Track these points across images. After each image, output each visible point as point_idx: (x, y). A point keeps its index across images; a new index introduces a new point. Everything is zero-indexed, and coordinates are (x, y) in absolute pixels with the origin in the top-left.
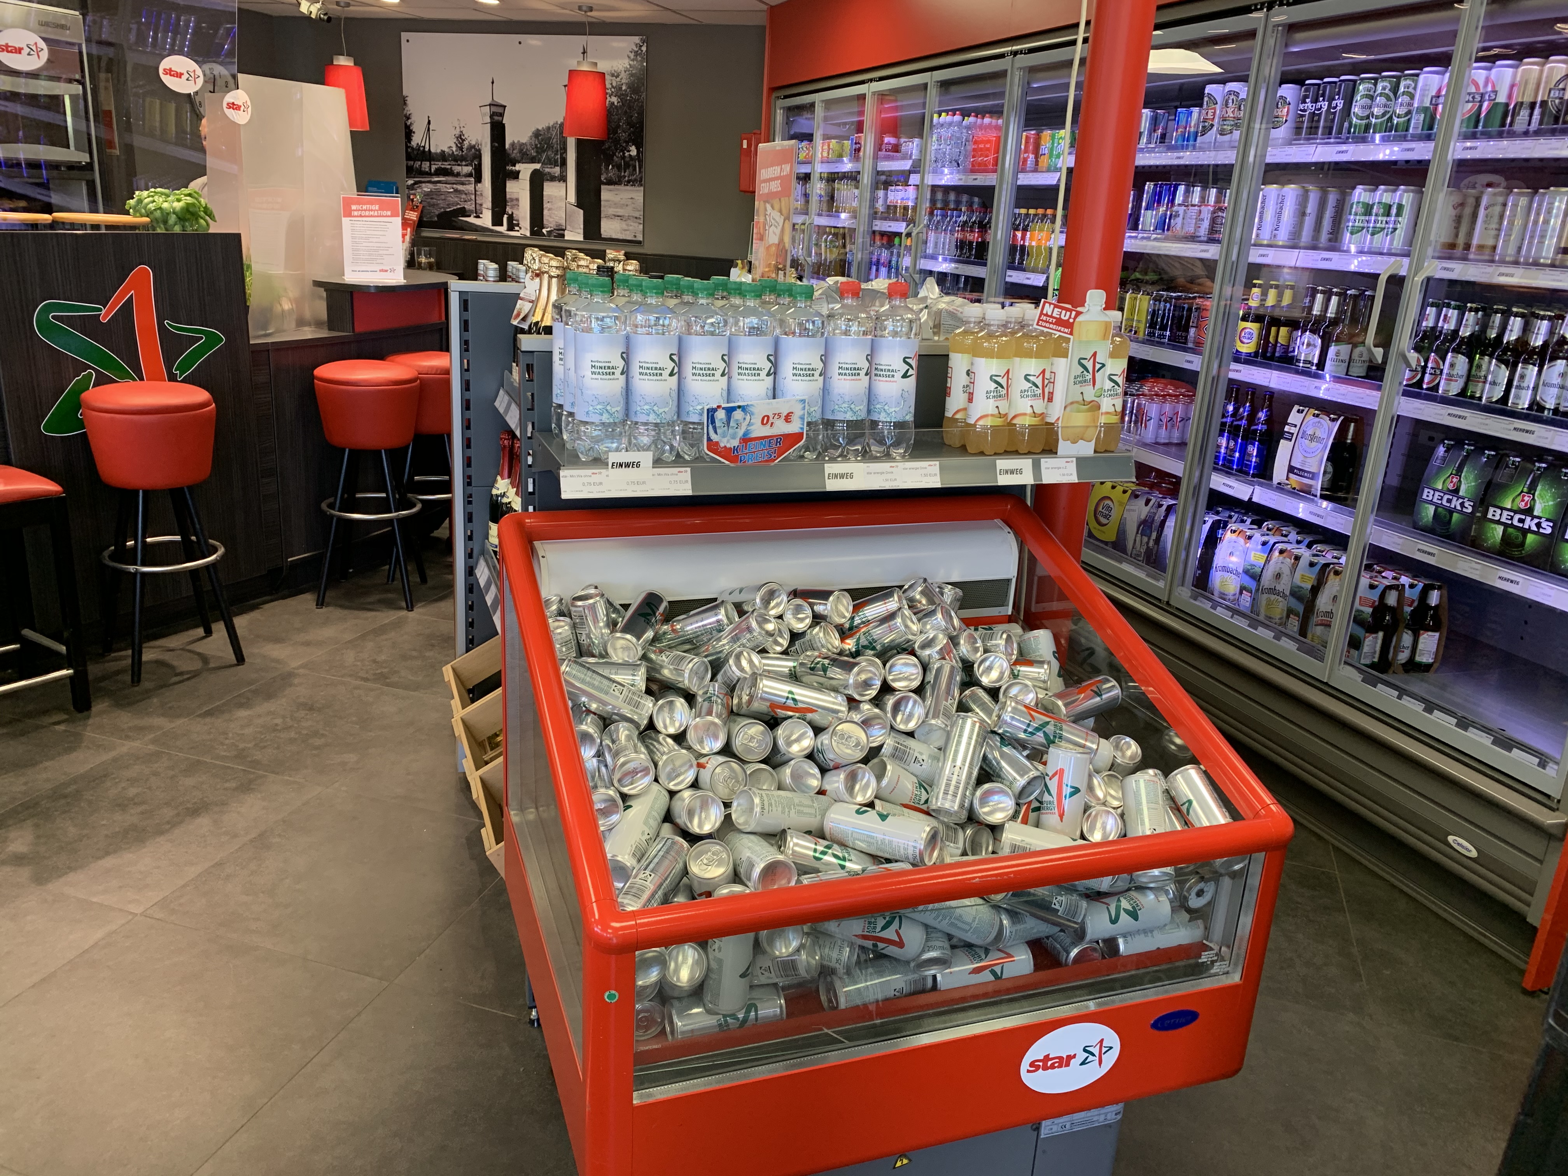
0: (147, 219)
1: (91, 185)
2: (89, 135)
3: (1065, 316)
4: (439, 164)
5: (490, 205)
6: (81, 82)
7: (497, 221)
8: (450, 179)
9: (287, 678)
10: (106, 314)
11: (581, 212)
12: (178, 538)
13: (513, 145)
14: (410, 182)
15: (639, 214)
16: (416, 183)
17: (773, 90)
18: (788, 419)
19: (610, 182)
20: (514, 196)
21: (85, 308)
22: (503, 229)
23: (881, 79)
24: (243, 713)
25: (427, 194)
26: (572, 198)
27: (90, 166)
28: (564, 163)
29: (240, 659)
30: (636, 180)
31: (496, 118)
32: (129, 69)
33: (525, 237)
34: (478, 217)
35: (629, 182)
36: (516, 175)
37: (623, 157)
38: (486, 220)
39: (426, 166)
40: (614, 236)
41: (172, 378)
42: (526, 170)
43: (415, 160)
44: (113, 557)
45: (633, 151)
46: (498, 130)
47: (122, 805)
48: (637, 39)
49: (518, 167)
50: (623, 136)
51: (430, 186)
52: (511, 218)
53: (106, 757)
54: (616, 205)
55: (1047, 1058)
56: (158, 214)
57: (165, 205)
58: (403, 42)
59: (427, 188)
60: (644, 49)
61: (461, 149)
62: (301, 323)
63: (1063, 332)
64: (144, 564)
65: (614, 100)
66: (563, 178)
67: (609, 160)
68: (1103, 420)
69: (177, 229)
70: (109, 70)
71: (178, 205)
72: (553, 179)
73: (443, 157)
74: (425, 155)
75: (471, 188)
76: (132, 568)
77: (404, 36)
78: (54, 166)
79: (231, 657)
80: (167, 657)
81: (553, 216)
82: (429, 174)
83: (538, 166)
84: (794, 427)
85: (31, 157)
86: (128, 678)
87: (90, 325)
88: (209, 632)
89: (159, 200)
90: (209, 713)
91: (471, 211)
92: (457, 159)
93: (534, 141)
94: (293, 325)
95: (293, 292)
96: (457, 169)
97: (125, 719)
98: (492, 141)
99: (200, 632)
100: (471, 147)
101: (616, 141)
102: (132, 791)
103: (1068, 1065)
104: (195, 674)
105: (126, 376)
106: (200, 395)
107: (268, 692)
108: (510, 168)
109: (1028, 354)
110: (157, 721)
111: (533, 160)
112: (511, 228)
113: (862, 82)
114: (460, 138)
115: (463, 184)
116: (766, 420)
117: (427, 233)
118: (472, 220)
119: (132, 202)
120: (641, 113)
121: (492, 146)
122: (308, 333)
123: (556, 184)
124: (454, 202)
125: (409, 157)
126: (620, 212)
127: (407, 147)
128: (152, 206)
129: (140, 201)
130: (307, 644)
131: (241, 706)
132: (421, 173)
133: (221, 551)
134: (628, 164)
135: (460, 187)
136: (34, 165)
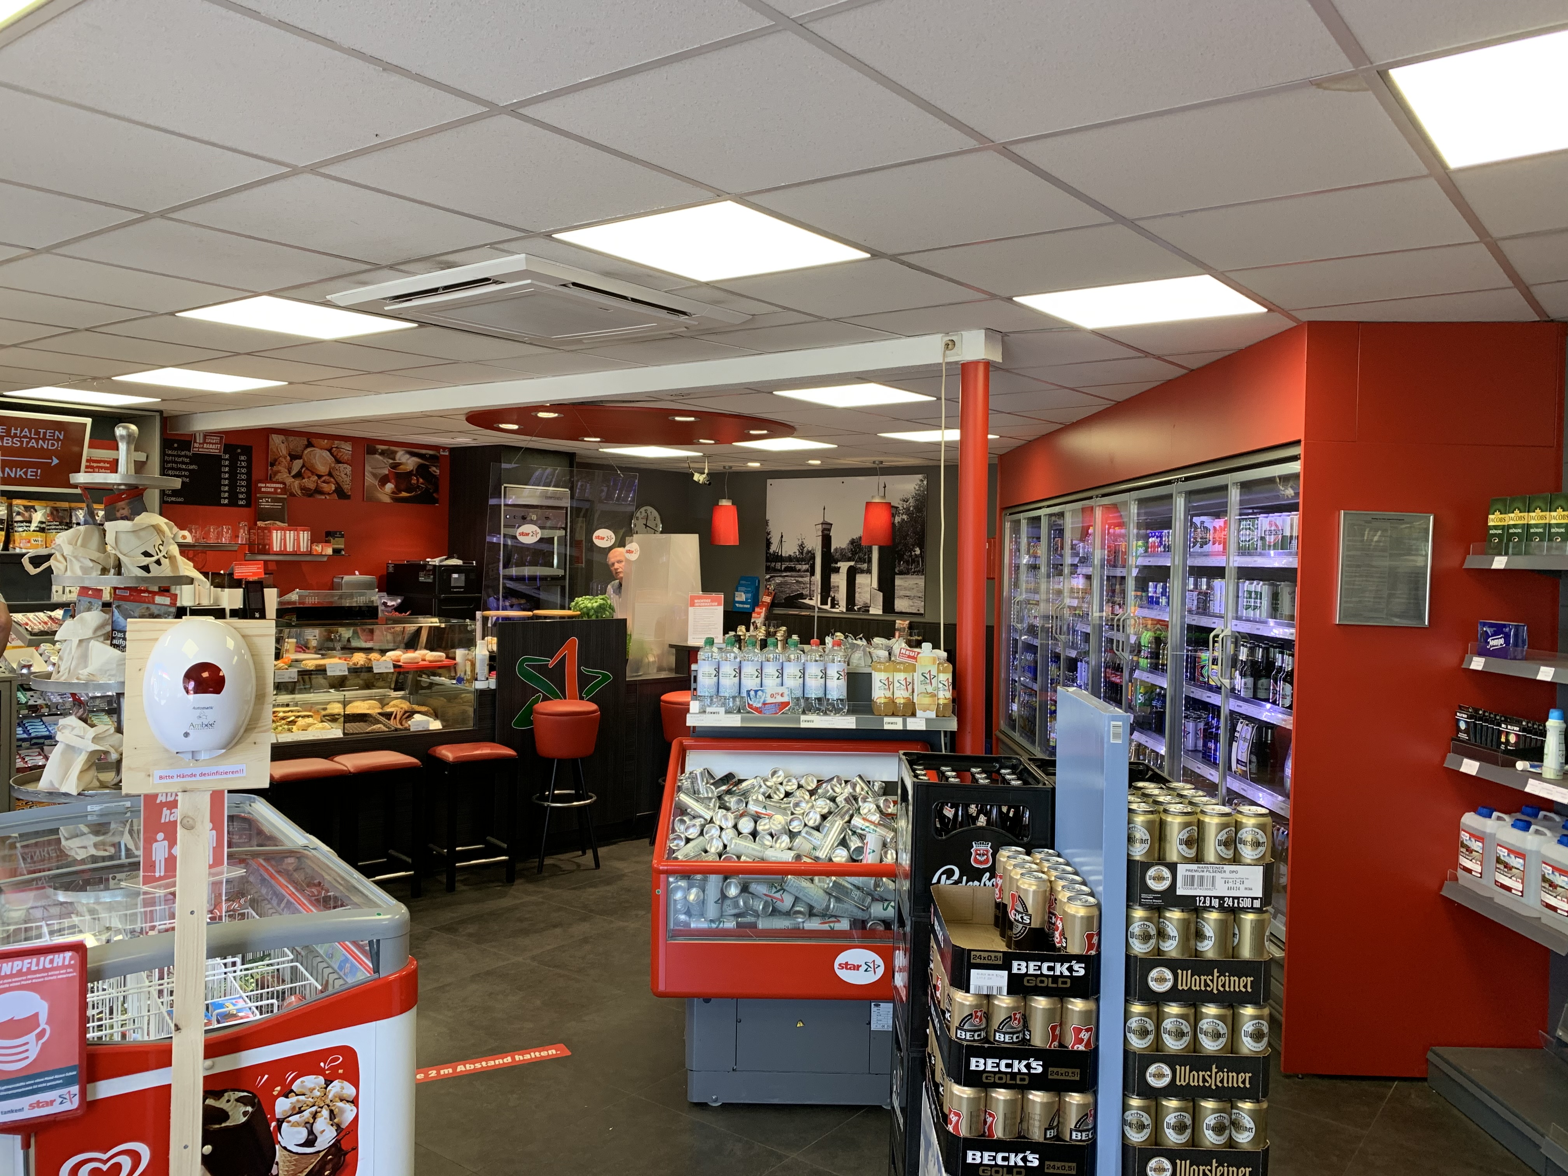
0: (579, 613)
1: (563, 589)
2: (566, 555)
3: (912, 654)
4: (787, 564)
5: (819, 591)
6: (565, 529)
7: (824, 602)
8: (794, 574)
9: (620, 877)
10: (551, 663)
11: (881, 594)
12: (573, 792)
13: (836, 549)
14: (768, 576)
15: (921, 594)
16: (771, 577)
17: (1003, 509)
18: (782, 695)
19: (901, 573)
20: (836, 584)
21: (542, 660)
22: (827, 607)
23: (1049, 506)
24: (592, 890)
25: (779, 584)
26: (875, 584)
27: (564, 577)
28: (870, 561)
29: (597, 865)
30: (919, 571)
31: (826, 532)
32: (596, 516)
33: (842, 613)
34: (811, 599)
35: (914, 572)
36: (837, 570)
37: (911, 556)
38: (816, 601)
39: (778, 565)
40: (904, 611)
41: (582, 698)
42: (844, 566)
43: (771, 562)
44: (538, 799)
45: (918, 551)
46: (826, 540)
47: (520, 920)
48: (920, 476)
49: (839, 564)
50: (911, 541)
51: (781, 579)
52: (833, 599)
53: (518, 902)
54: (906, 589)
55: (847, 964)
56: (585, 610)
57: (589, 605)
58: (768, 485)
59: (778, 580)
60: (925, 483)
61: (802, 553)
62: (660, 669)
63: (912, 661)
64: (553, 802)
65: (905, 517)
66: (869, 571)
67: (901, 558)
68: (941, 702)
69: (594, 618)
70: (585, 516)
71: (595, 605)
72: (862, 572)
73: (790, 559)
74: (778, 558)
75: (807, 579)
76: (546, 804)
77: (769, 481)
78: (543, 578)
79: (593, 864)
80: (558, 863)
81: (862, 597)
82: (780, 571)
83: (852, 563)
84: (785, 699)
85: (531, 573)
86: (536, 871)
87: (543, 669)
88: (584, 853)
89: (586, 602)
90: (574, 889)
91: (807, 595)
92: (799, 560)
93: (851, 547)
94: (655, 671)
95: (657, 651)
96: (798, 567)
97: (531, 887)
98: (822, 548)
99: (580, 853)
100: (809, 552)
101: (906, 545)
102: (527, 916)
103: (858, 970)
104: (571, 872)
105: (558, 697)
106: (593, 707)
107: (608, 882)
108: (833, 565)
109: (900, 671)
110: (546, 889)
111: (849, 560)
112: (833, 606)
113: (1040, 508)
114: (802, 546)
115: (802, 577)
116: (772, 696)
117: (778, 611)
118: (807, 601)
119: (573, 604)
120: (923, 526)
121: (822, 551)
122: (663, 675)
123: (864, 575)
124: (796, 589)
125: (768, 560)
126: (908, 593)
127: (767, 553)
128: (582, 606)
129: (577, 603)
130: (637, 862)
131: (591, 887)
132: (775, 570)
133: (594, 798)
134: (914, 560)
135: (800, 579)
136: (533, 578)
